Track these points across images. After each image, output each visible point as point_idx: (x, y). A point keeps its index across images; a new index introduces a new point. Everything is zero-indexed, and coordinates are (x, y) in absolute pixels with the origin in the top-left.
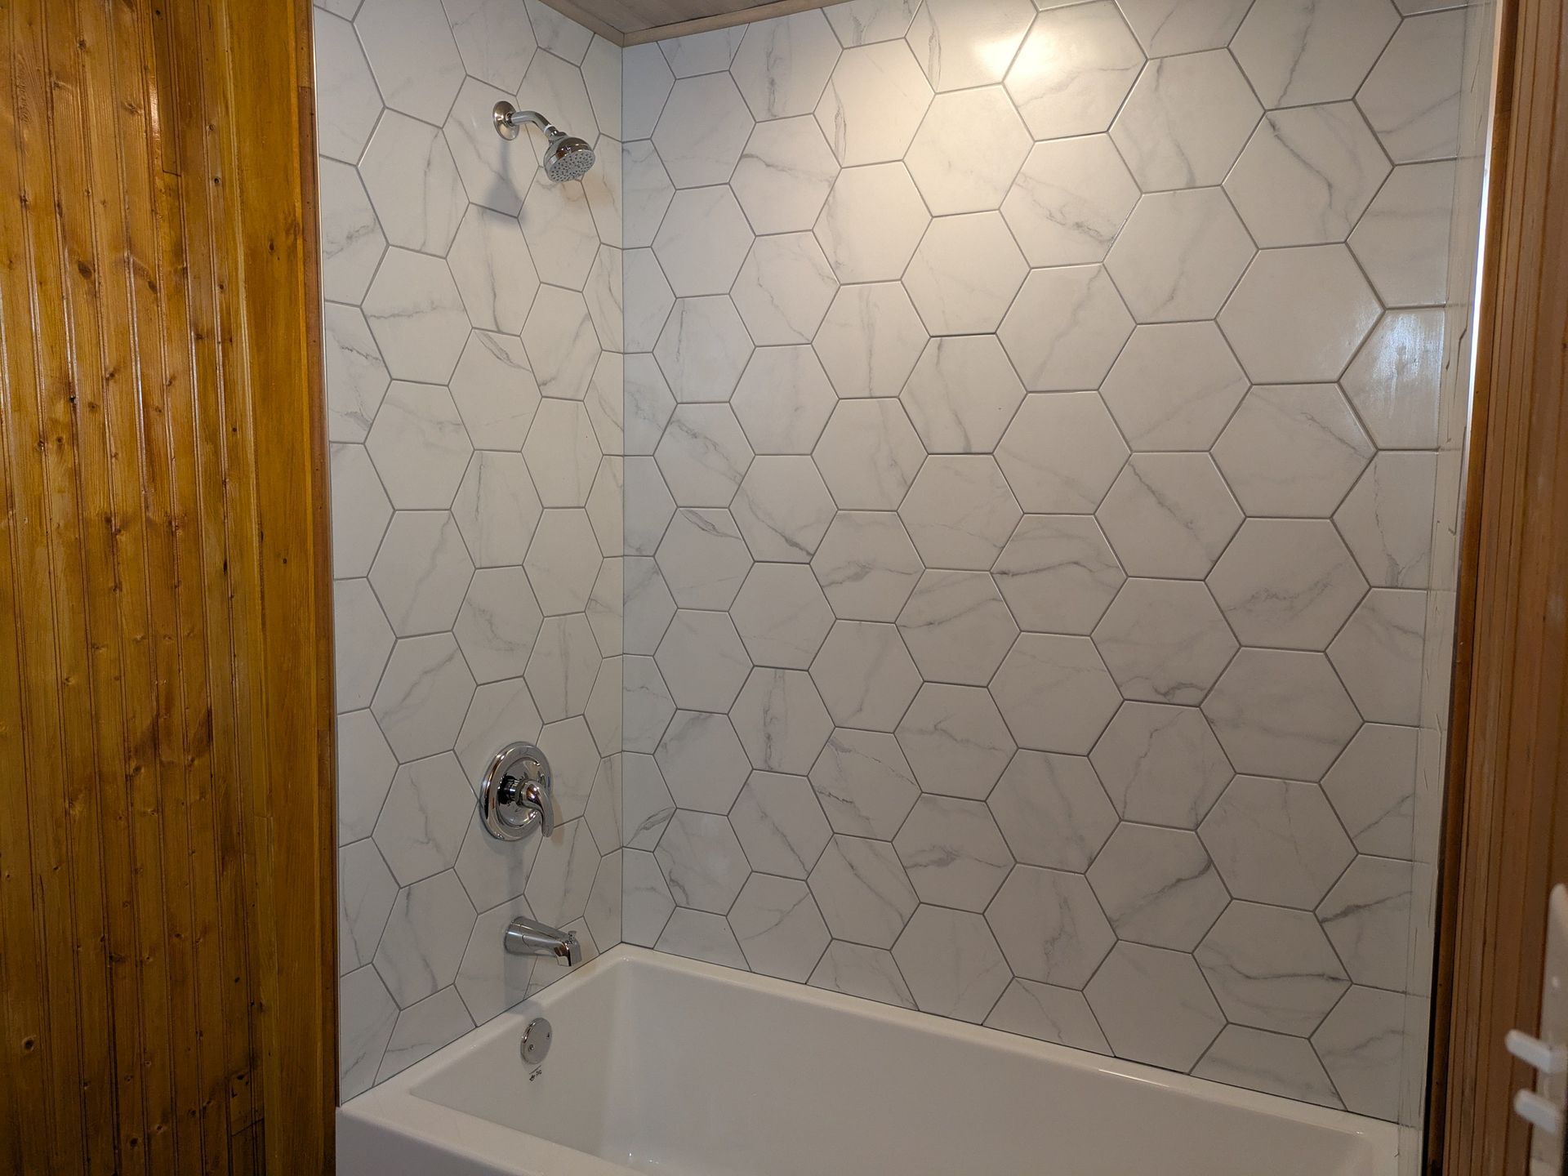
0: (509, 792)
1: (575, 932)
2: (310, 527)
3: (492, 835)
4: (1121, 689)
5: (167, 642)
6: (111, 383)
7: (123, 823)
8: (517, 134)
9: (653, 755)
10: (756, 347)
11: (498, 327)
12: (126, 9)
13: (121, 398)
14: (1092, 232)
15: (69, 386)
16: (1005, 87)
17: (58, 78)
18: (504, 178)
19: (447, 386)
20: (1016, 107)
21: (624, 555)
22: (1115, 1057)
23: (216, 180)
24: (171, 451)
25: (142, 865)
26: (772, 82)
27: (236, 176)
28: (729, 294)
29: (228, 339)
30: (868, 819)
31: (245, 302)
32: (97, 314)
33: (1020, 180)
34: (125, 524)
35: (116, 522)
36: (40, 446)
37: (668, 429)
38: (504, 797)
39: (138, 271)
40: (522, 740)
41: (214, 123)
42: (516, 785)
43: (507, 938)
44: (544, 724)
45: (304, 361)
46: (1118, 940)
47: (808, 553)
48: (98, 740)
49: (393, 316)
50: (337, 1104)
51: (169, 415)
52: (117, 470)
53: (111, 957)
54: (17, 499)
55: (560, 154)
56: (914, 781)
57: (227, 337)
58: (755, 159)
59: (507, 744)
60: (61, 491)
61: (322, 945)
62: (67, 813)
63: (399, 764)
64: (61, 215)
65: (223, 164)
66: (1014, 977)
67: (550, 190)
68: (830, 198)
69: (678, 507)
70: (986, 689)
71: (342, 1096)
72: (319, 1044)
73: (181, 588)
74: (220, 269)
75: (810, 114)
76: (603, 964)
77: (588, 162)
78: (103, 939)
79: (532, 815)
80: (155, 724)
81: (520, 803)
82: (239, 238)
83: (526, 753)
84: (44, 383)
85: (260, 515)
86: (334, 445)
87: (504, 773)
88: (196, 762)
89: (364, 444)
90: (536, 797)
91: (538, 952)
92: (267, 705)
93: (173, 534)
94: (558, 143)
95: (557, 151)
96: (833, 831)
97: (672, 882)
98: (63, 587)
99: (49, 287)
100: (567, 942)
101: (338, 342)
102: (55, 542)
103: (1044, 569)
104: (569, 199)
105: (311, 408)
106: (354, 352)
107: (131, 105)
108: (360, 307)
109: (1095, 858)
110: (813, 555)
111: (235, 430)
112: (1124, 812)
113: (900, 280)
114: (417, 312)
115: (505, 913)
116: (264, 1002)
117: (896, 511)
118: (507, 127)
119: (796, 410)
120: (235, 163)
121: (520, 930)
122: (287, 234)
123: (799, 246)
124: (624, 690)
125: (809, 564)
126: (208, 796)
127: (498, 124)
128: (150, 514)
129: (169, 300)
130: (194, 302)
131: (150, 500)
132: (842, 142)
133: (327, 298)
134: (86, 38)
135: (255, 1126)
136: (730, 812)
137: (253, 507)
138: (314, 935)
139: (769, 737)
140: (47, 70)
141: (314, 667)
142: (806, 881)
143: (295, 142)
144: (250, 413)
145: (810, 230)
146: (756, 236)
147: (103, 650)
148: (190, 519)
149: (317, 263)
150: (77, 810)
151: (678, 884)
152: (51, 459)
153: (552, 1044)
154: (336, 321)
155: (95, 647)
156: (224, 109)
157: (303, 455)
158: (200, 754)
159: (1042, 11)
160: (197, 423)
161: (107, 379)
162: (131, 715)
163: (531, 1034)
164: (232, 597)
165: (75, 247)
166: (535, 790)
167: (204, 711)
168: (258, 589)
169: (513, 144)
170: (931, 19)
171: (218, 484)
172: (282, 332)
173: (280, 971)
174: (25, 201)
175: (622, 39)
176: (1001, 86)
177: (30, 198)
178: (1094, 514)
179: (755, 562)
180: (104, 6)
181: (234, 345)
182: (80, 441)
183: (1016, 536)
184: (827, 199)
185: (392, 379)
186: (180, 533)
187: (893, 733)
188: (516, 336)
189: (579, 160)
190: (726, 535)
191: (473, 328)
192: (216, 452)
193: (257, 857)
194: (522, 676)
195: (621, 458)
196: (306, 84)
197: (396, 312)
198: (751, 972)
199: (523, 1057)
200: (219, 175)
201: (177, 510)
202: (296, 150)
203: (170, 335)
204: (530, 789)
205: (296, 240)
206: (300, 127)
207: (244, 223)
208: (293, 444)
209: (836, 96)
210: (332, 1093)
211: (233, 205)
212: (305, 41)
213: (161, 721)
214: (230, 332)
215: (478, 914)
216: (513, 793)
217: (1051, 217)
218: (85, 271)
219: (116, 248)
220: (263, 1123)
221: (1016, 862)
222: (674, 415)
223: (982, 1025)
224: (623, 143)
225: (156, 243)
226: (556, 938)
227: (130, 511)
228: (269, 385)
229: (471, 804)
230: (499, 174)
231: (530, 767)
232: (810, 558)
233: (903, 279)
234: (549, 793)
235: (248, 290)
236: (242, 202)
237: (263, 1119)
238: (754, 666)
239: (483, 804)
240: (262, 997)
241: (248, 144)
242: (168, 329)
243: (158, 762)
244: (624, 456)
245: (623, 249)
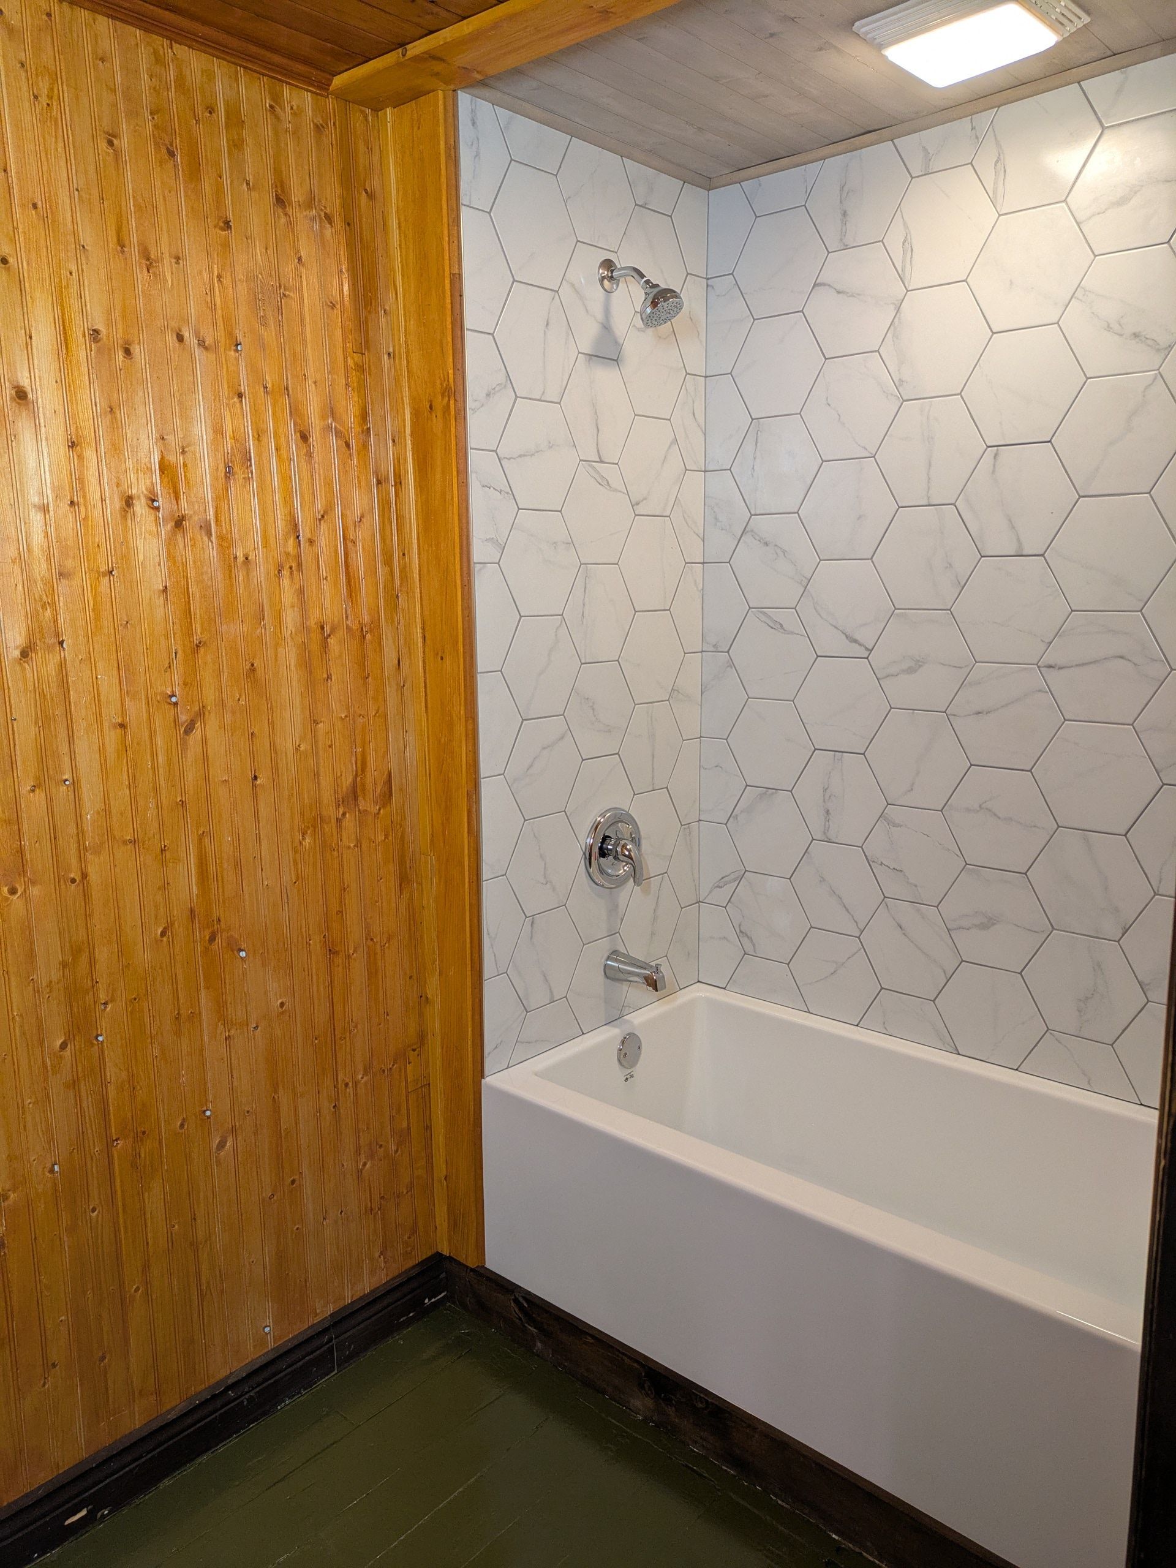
0: (607, 849)
1: (661, 965)
2: (460, 631)
3: (594, 882)
4: (1161, 774)
5: (360, 720)
6: (322, 522)
7: (335, 853)
8: (618, 286)
9: (726, 824)
10: (823, 461)
11: (600, 458)
12: (328, 226)
13: (329, 534)
14: (1149, 342)
15: (296, 526)
16: (1067, 205)
17: (285, 290)
18: (606, 328)
19: (560, 511)
20: (1078, 224)
21: (702, 651)
22: (1141, 1104)
23: (389, 354)
24: (362, 574)
25: (348, 886)
26: (845, 214)
27: (403, 350)
28: (800, 414)
29: (399, 483)
30: (916, 886)
31: (411, 452)
32: (312, 470)
33: (1079, 294)
34: (333, 631)
35: (327, 629)
36: (279, 573)
37: (743, 538)
38: (603, 853)
39: (339, 434)
40: (614, 806)
41: (387, 308)
42: (613, 842)
43: (605, 966)
44: (635, 794)
45: (456, 499)
46: (1148, 1001)
47: (867, 649)
48: (319, 792)
49: (520, 456)
50: (483, 1076)
51: (360, 545)
52: (326, 586)
53: (330, 950)
54: (266, 613)
55: (654, 304)
56: (959, 854)
57: (398, 481)
58: (827, 287)
59: (605, 810)
60: (293, 607)
61: (472, 956)
62: (301, 843)
63: (525, 820)
64: (288, 395)
65: (393, 340)
66: (1048, 1029)
67: (644, 331)
68: (896, 320)
69: (750, 608)
70: (1029, 773)
71: (486, 1071)
72: (470, 1029)
73: (370, 679)
74: (392, 426)
75: (879, 241)
76: (684, 997)
77: (679, 307)
78: (324, 937)
79: (625, 868)
80: (355, 781)
81: (616, 858)
82: (406, 400)
83: (620, 817)
84: (281, 525)
85: (423, 623)
86: (478, 565)
87: (603, 833)
88: (382, 811)
89: (498, 563)
90: (630, 853)
91: (631, 979)
92: (430, 770)
93: (364, 637)
94: (652, 296)
95: (652, 303)
96: (884, 895)
97: (742, 933)
98: (295, 679)
99: (282, 452)
100: (654, 972)
101: (480, 482)
102: (290, 644)
103: (1091, 663)
104: (660, 337)
105: (461, 536)
106: (492, 489)
107: (331, 303)
108: (496, 451)
109: (1129, 928)
110: (871, 651)
111: (404, 555)
112: (1159, 887)
113: (960, 394)
114: (537, 452)
115: (604, 947)
116: (429, 996)
117: (950, 610)
118: (609, 281)
119: (858, 519)
120: (403, 339)
121: (616, 961)
122: (443, 396)
123: (865, 366)
124: (702, 769)
125: (867, 658)
126: (390, 838)
127: (603, 278)
128: (349, 622)
129: (358, 454)
130: (375, 454)
131: (349, 612)
132: (908, 267)
133: (473, 446)
134: (302, 254)
135: (424, 1089)
136: (792, 875)
137: (418, 616)
138: (466, 947)
139: (828, 812)
140: (278, 284)
141: (464, 738)
142: (859, 938)
143: (449, 320)
144: (415, 541)
145: (876, 351)
146: (826, 359)
147: (321, 725)
148: (375, 626)
149: (465, 418)
150: (308, 841)
151: (747, 935)
152: (286, 583)
153: (642, 1055)
154: (479, 464)
155: (316, 722)
156: (394, 294)
157: (455, 574)
158: (384, 805)
159: (1108, 127)
160: (378, 550)
161: (320, 520)
162: (339, 774)
163: (625, 1044)
164: (404, 686)
165: (298, 420)
166: (628, 847)
167: (386, 773)
168: (422, 680)
169: (615, 296)
170: (998, 144)
171: (393, 598)
172: (438, 476)
173: (440, 974)
174: (267, 388)
175: (708, 183)
176: (1064, 204)
177: (269, 386)
178: (1141, 611)
179: (818, 656)
180: (313, 227)
181: (403, 487)
182: (303, 567)
183: (1063, 632)
184: (893, 321)
185: (519, 509)
186: (368, 636)
187: (941, 811)
188: (613, 464)
189: (670, 308)
190: (792, 633)
191: (581, 460)
192: (392, 573)
193: (424, 886)
194: (618, 754)
195: (701, 565)
196: (457, 271)
197: (522, 453)
198: (809, 1012)
199: (619, 1060)
200: (391, 350)
201: (366, 619)
202: (449, 326)
203: (359, 483)
204: (624, 846)
205: (449, 400)
206: (452, 307)
207: (409, 388)
208: (447, 565)
209: (905, 224)
210: (479, 1068)
211: (401, 374)
212: (456, 235)
213: (359, 779)
214: (400, 476)
215: (584, 945)
216: (611, 850)
217: (1109, 328)
218: (304, 437)
219: (323, 417)
220: (429, 1086)
221: (1053, 928)
222: (748, 526)
223: (1017, 1070)
224: (708, 279)
225: (350, 409)
226: (645, 969)
227: (336, 620)
228: (429, 517)
229: (578, 855)
230: (602, 323)
231: (624, 829)
232: (868, 653)
233: (962, 394)
234: (639, 850)
235: (413, 444)
236: (408, 372)
237: (429, 1084)
238: (815, 749)
239: (588, 857)
240: (428, 991)
241: (412, 323)
242: (358, 477)
243: (357, 809)
244: (703, 563)
245: (706, 377)
